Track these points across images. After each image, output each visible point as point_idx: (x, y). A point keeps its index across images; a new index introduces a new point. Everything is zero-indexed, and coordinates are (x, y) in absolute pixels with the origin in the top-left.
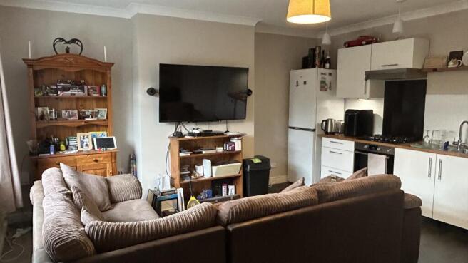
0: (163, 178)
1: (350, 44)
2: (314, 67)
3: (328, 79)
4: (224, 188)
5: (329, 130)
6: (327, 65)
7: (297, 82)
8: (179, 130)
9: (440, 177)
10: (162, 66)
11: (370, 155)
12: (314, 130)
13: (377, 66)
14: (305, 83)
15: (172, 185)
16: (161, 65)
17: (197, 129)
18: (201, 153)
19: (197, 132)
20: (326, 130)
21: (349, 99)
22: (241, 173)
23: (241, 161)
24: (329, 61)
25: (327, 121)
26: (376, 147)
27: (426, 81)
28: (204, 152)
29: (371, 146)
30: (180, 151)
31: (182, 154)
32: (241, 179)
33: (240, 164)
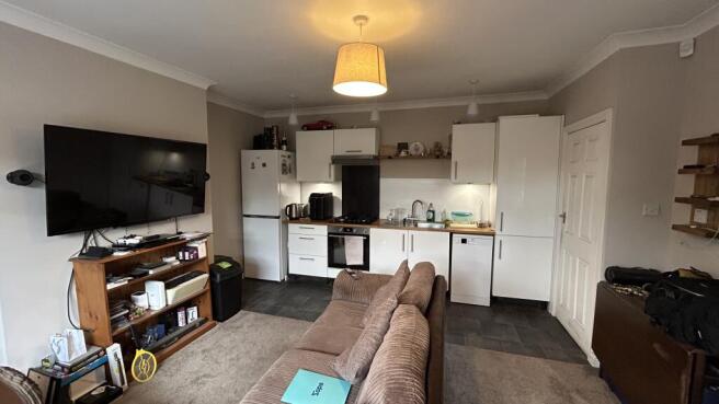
0: (70, 338)
1: (309, 127)
2: (272, 148)
3: (288, 162)
4: (181, 315)
5: (294, 216)
6: (285, 147)
7: (253, 164)
8: (91, 244)
9: (412, 250)
10: (50, 130)
11: (346, 237)
12: (278, 217)
13: (341, 151)
14: (264, 165)
15: (90, 343)
16: (47, 128)
17: (132, 237)
18: (147, 273)
19: (135, 241)
20: (292, 216)
21: (305, 182)
22: (208, 288)
23: (207, 269)
24: (285, 143)
25: (291, 206)
26: (351, 229)
27: (379, 167)
28: (151, 272)
29: (345, 229)
30: (108, 281)
31: (110, 286)
32: (209, 295)
33: (206, 276)
